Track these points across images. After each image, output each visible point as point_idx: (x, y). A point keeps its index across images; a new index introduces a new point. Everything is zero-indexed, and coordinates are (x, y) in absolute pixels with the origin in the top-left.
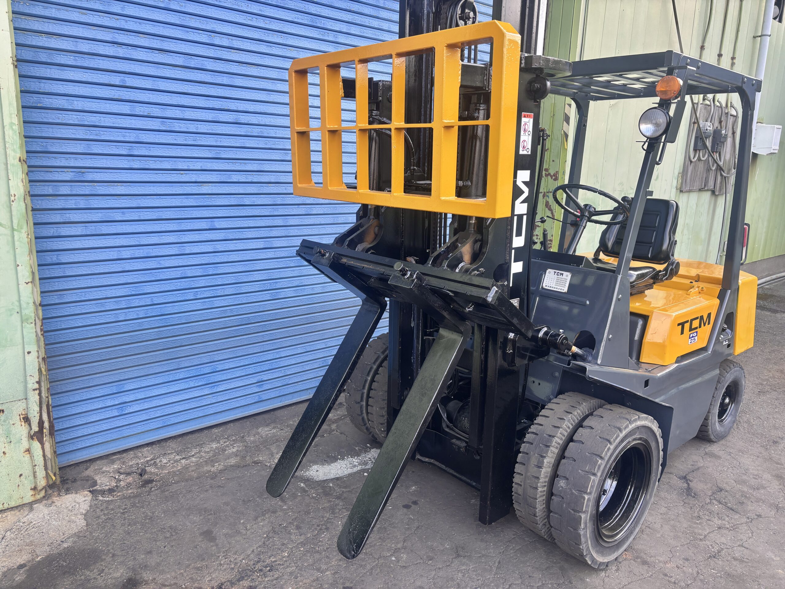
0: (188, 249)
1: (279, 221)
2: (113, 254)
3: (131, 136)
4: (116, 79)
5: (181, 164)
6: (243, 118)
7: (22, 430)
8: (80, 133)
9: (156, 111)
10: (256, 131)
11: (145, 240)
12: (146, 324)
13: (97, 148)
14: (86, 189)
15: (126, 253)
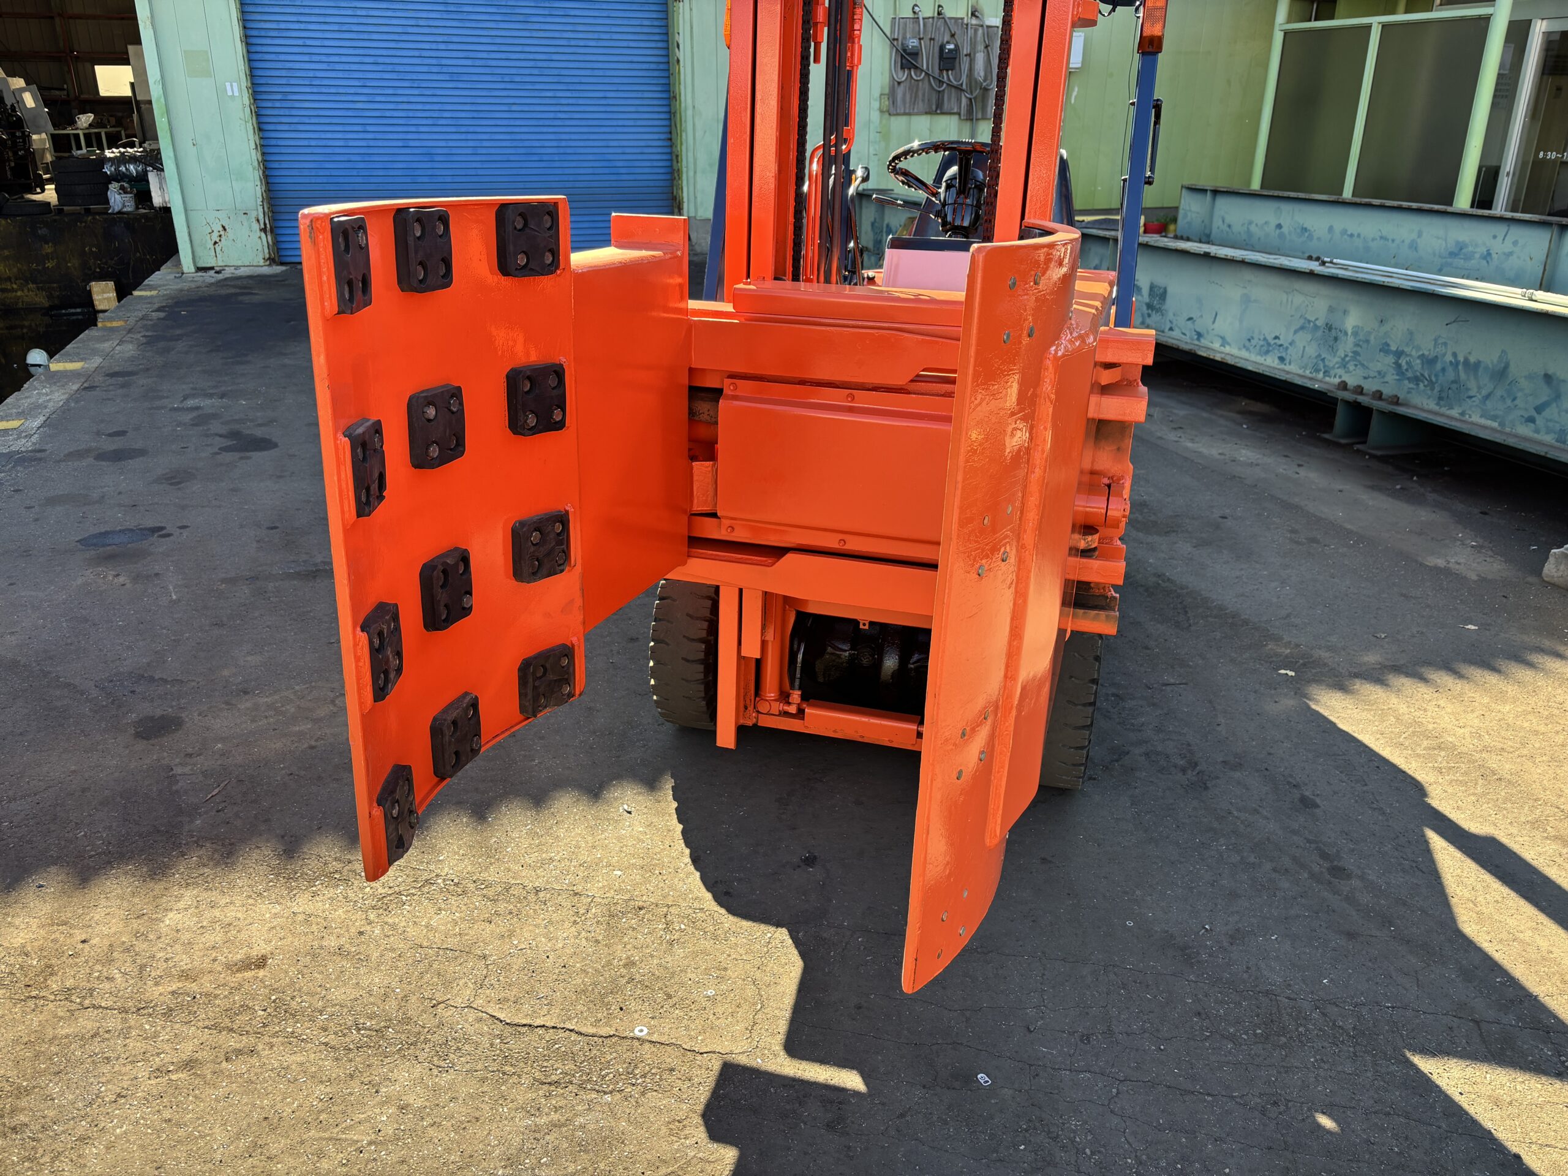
0: (351, 143)
1: (413, 129)
2: (306, 143)
3: (311, 74)
4: (300, 42)
5: (341, 90)
6: (381, 60)
7: (256, 227)
8: (284, 73)
9: (324, 58)
10: (390, 68)
11: (323, 136)
12: (328, 187)
13: (293, 81)
14: (289, 104)
15: (313, 143)
